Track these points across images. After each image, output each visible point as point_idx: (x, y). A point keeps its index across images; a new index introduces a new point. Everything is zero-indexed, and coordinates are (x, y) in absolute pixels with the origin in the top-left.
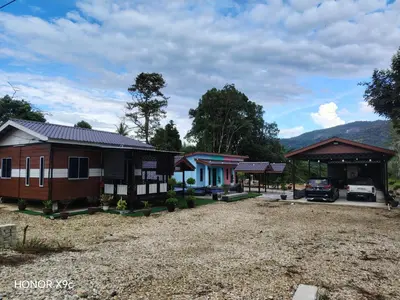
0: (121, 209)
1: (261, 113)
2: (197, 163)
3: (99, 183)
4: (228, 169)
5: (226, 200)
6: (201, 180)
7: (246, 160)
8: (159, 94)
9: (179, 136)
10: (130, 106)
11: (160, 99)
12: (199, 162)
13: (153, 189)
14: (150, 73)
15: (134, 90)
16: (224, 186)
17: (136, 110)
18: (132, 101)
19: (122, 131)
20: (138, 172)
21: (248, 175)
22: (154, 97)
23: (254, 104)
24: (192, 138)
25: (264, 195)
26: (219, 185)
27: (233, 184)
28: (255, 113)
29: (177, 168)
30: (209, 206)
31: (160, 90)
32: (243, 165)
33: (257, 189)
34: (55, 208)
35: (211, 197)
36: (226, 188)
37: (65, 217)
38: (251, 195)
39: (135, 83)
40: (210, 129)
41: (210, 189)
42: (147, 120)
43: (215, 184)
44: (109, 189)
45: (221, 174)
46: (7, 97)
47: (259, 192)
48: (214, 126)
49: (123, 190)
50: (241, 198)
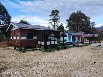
0: (42, 49)
1: (89, 19)
2: (69, 35)
3: (36, 41)
4: (78, 37)
5: (78, 46)
6: (70, 40)
7: (84, 33)
8: (58, 16)
9: (64, 28)
10: (50, 20)
11: (58, 17)
12: (69, 34)
13: (53, 43)
14: (55, 10)
15: (51, 15)
16: (77, 42)
17: (52, 21)
18: (51, 19)
19: (49, 27)
20: (49, 38)
21: (85, 38)
22: (57, 17)
23: (87, 16)
24: (67, 28)
25: (91, 45)
26: (76, 41)
27: (80, 41)
28: (87, 19)
29: (61, 36)
30: (72, 48)
31: (58, 15)
32: (84, 35)
33: (89, 43)
34: (23, 49)
35: (73, 45)
36: (78, 43)
37: (24, 52)
38: (87, 45)
39: (51, 13)
40: (73, 25)
41: (72, 43)
42: (55, 23)
43: (74, 41)
44: (39, 43)
45: (76, 38)
46: (22, 20)
47: (90, 44)
48: (74, 24)
49: (43, 43)
50: (84, 46)
